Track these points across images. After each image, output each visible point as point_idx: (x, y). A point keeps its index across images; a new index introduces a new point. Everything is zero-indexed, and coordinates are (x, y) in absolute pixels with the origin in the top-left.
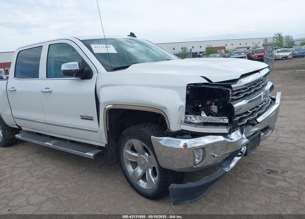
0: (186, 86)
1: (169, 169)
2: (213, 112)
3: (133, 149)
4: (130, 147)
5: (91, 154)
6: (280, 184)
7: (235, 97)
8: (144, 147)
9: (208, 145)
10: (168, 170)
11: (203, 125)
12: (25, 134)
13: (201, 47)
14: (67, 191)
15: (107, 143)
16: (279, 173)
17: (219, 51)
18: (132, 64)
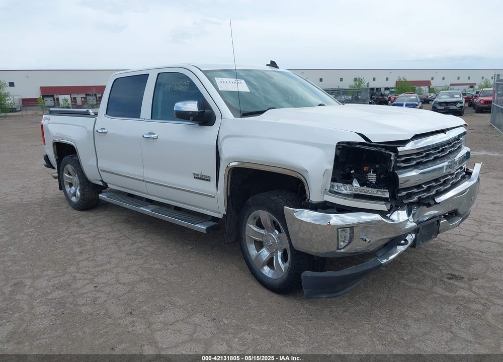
0: (335, 144)
1: (304, 251)
2: (369, 181)
3: (259, 224)
4: (255, 221)
5: (202, 227)
6: (462, 293)
7: (403, 165)
8: (274, 222)
9: (358, 225)
10: (303, 253)
11: (354, 198)
12: (112, 194)
13: (387, 79)
14: (167, 273)
15: (226, 214)
16: (465, 279)
17: (417, 88)
18: (269, 109)
